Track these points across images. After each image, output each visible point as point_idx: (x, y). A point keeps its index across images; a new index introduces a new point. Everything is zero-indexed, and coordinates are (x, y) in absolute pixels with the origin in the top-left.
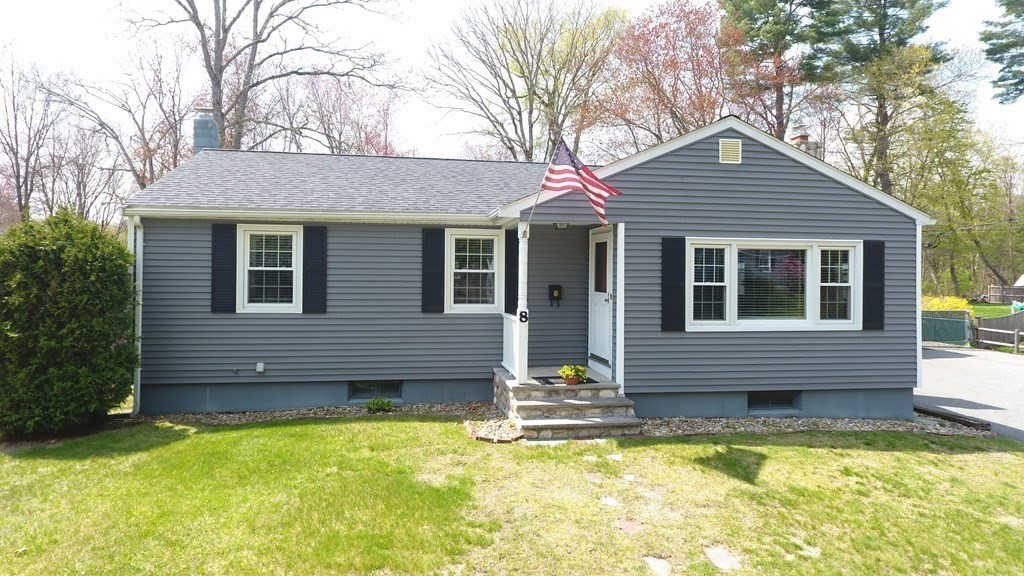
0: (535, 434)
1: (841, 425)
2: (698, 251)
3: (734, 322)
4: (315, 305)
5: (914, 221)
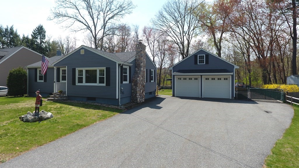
0: (48, 100)
2: (79, 71)
3: (84, 84)
4: (45, 81)
5: (116, 63)
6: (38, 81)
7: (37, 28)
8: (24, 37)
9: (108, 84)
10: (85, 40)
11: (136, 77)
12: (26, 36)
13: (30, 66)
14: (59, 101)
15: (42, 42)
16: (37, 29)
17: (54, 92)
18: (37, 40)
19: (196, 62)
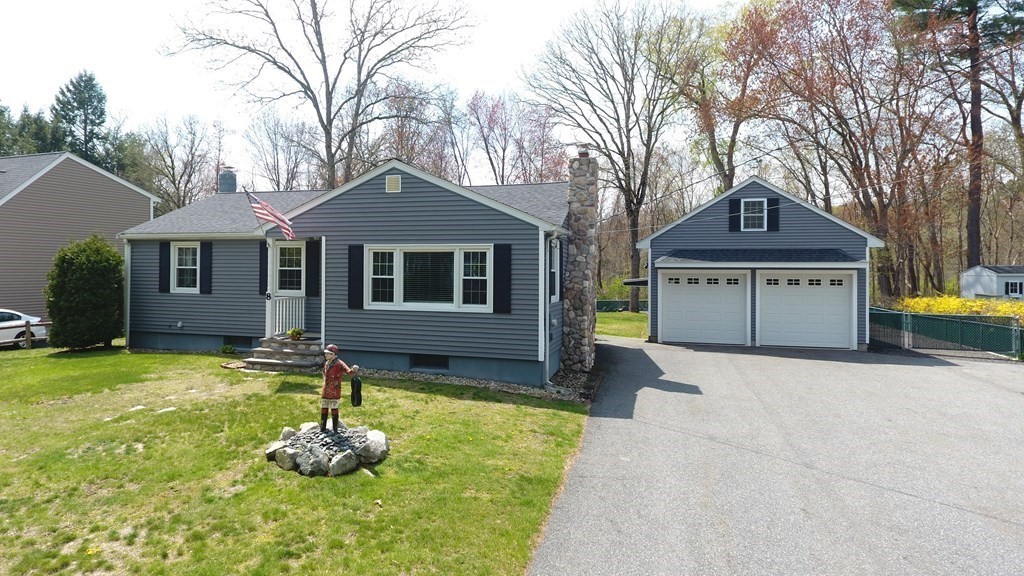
0: (251, 366)
1: (456, 381)
2: (376, 254)
3: (399, 304)
4: (206, 289)
5: (537, 228)
6: (174, 289)
7: (72, 82)
8: (26, 117)
9: (503, 305)
10: (252, 134)
11: (577, 280)
12: (33, 112)
13: (135, 232)
14: (298, 370)
15: (90, 136)
16: (71, 88)
17: (268, 335)
18: (73, 129)
19: (734, 225)
